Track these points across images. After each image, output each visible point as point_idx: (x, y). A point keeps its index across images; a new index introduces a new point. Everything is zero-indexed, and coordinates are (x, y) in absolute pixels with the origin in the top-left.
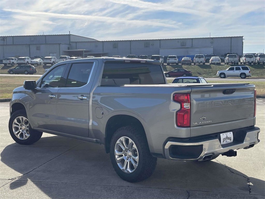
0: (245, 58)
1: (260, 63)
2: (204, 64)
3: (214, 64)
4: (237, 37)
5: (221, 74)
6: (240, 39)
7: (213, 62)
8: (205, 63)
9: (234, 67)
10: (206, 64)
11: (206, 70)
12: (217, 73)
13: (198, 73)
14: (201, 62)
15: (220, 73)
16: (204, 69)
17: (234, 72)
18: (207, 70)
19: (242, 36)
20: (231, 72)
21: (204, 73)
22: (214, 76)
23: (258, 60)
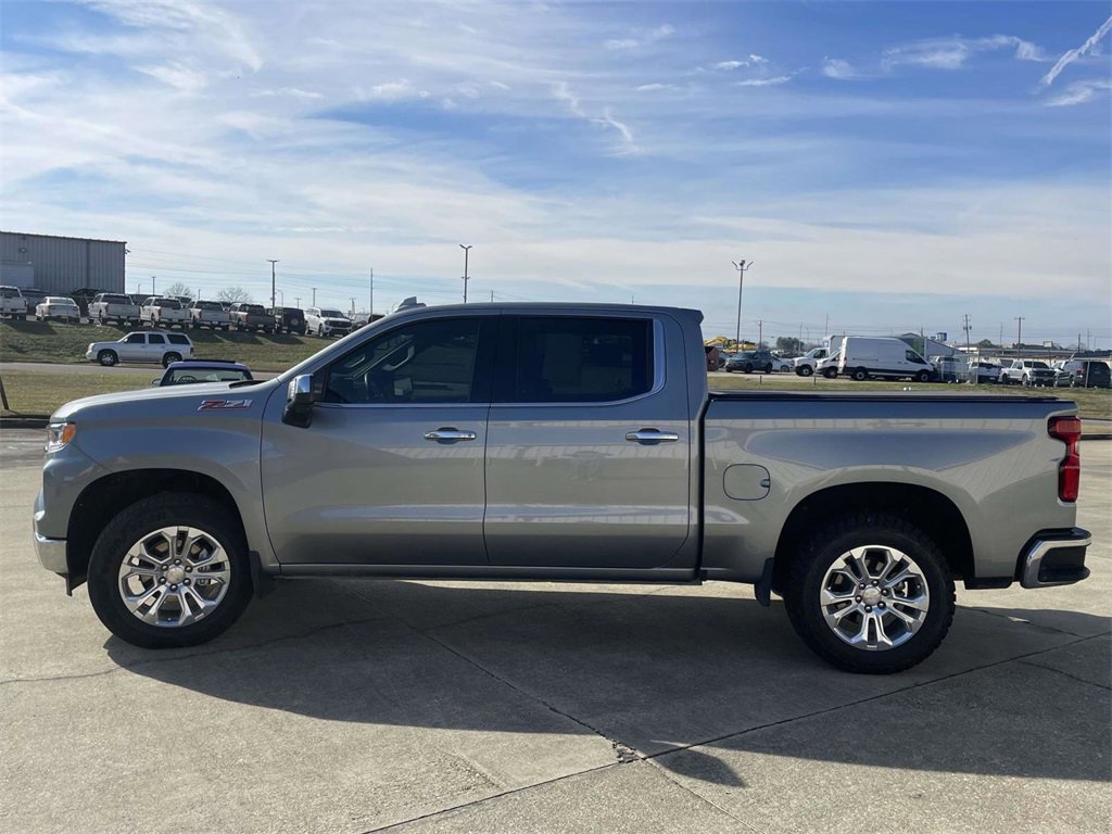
0: (159, 308)
1: (203, 325)
2: (23, 317)
3: (58, 319)
4: (107, 242)
5: (102, 353)
6: (119, 249)
7: (54, 315)
8: (25, 314)
9: (143, 335)
10: (29, 318)
11: (37, 337)
12: (90, 351)
13: (10, 346)
14: (12, 310)
15: (100, 352)
16: (32, 336)
17: (144, 350)
18: (43, 339)
19: (122, 241)
20: (137, 350)
21: (34, 347)
22: (71, 359)
23: (198, 317)
